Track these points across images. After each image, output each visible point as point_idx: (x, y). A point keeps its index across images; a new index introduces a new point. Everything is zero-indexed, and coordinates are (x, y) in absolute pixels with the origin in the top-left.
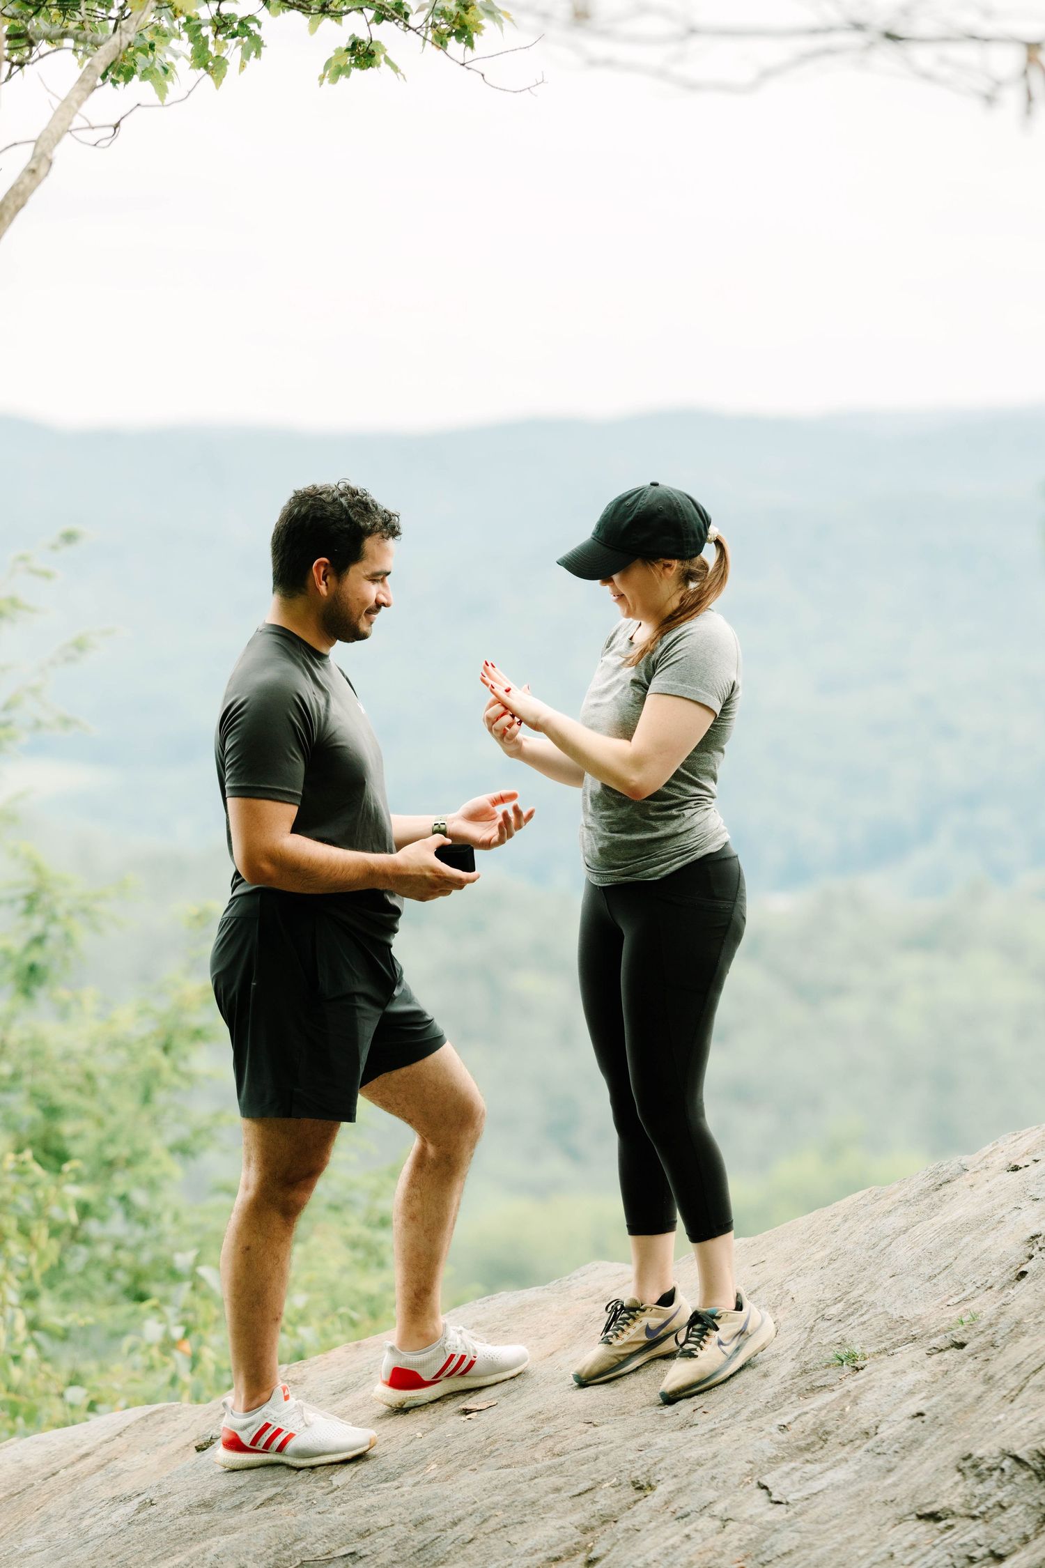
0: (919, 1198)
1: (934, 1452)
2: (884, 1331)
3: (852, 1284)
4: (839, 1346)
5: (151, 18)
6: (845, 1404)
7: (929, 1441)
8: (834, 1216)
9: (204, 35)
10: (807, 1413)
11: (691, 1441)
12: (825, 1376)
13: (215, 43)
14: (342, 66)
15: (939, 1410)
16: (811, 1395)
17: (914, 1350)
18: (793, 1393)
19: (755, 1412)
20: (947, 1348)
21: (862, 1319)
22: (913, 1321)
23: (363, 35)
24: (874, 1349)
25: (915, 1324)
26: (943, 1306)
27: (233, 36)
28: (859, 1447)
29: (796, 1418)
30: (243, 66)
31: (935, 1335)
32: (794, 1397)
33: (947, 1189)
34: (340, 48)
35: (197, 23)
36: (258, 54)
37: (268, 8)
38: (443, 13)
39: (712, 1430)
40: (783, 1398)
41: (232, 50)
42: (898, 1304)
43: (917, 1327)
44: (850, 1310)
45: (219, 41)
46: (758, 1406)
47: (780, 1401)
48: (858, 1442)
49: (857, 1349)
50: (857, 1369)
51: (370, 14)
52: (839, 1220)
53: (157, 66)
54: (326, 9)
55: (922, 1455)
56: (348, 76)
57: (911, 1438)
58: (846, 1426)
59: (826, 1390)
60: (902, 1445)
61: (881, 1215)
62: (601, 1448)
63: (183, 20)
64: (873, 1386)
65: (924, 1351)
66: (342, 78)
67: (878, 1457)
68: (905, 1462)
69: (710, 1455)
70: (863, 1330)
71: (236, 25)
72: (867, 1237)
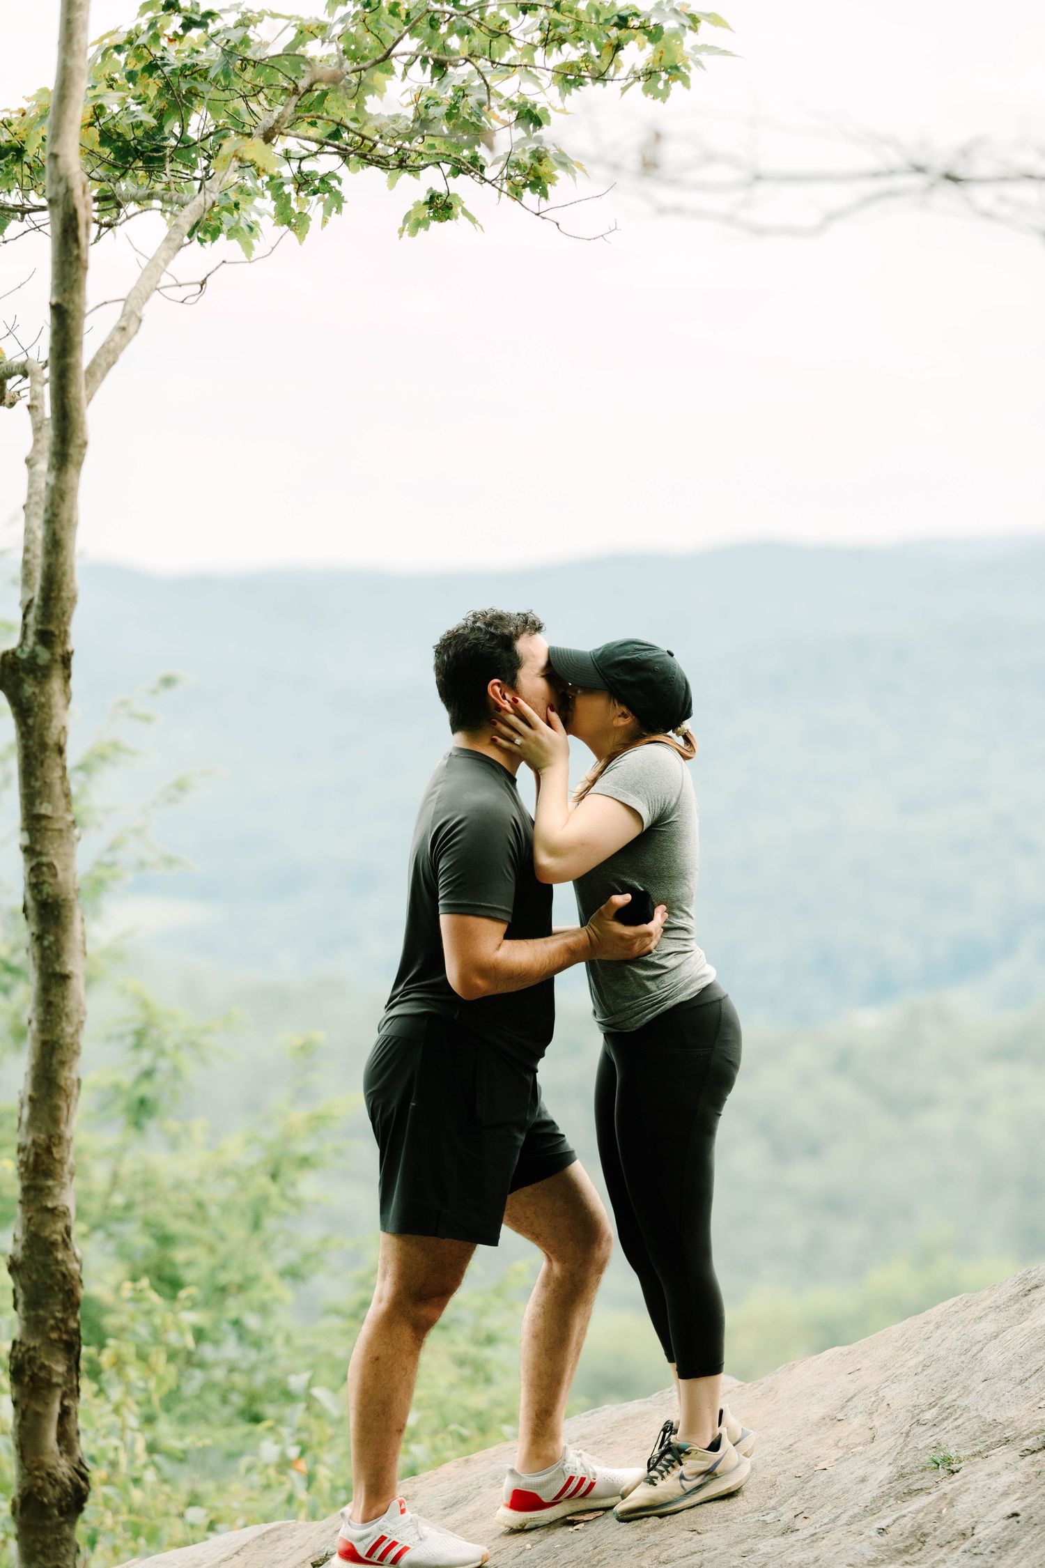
0: (1009, 1304)
1: (1030, 1551)
2: (978, 1434)
3: (945, 1389)
4: (934, 1450)
5: (234, 178)
6: (942, 1506)
7: (1024, 1540)
8: (927, 1323)
9: (286, 193)
10: (904, 1516)
11: (793, 1546)
12: (922, 1479)
13: (298, 199)
14: (421, 218)
15: (1033, 1511)
16: (908, 1498)
17: (1007, 1453)
18: (891, 1497)
19: (854, 1516)
20: (1040, 1450)
21: (956, 1423)
22: (1006, 1424)
23: (440, 188)
24: (969, 1452)
25: (1008, 1426)
26: (1035, 1409)
27: (315, 193)
28: (957, 1548)
29: (895, 1521)
30: (325, 222)
31: (1028, 1437)
32: (892, 1501)
33: (1035, 1295)
34: (419, 201)
35: (280, 181)
36: (339, 210)
37: (348, 165)
38: (518, 165)
39: (813, 1535)
40: (881, 1502)
41: (314, 207)
42: (991, 1408)
43: (1010, 1429)
44: (944, 1415)
45: (301, 198)
46: (856, 1510)
47: (879, 1505)
48: (955, 1544)
49: (952, 1452)
50: (953, 1472)
52: (931, 1327)
53: (242, 225)
54: (404, 164)
55: (1018, 1554)
56: (427, 229)
57: (1006, 1538)
58: (944, 1528)
59: (923, 1493)
60: (998, 1545)
61: (972, 1321)
62: (706, 1555)
63: (266, 179)
64: (969, 1489)
65: (1017, 1453)
66: (421, 230)
67: (975, 1557)
68: (1001, 1561)
69: (812, 1559)
70: (957, 1433)
71: (317, 182)
72: (959, 1343)
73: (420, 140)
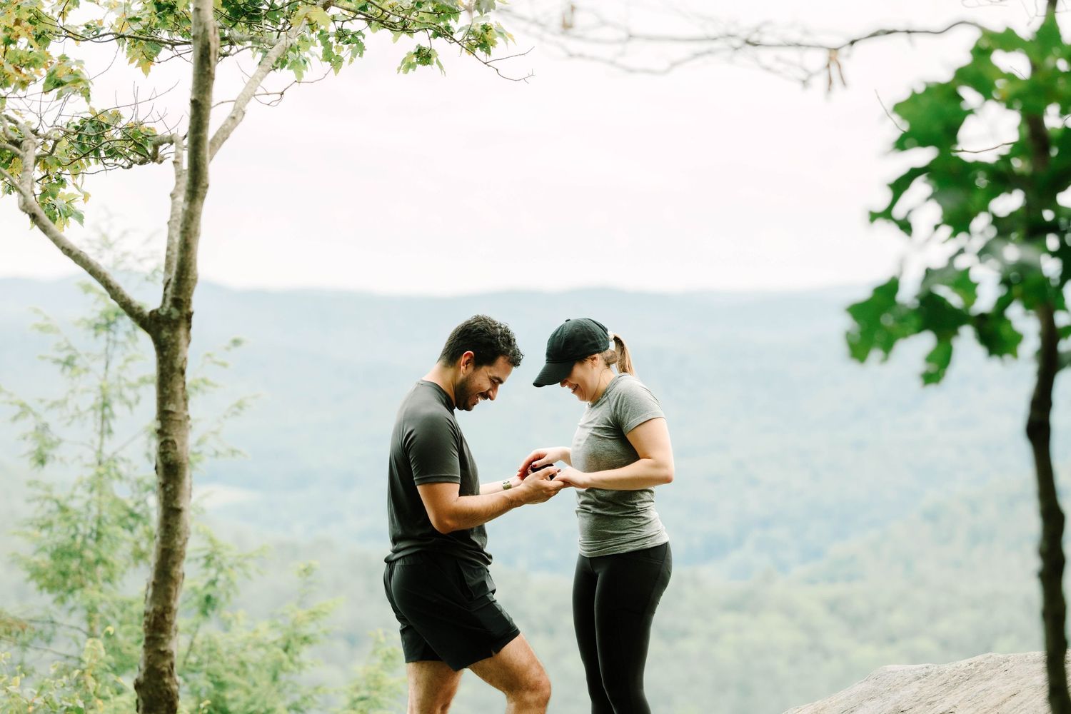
9: (330, 42)
13: (336, 47)
14: (411, 62)
23: (425, 45)
27: (348, 43)
30: (351, 61)
34: (411, 52)
35: (327, 34)
36: (361, 55)
37: (370, 27)
38: (474, 33)
41: (345, 51)
45: (339, 46)
51: (431, 32)
53: (300, 60)
54: (405, 28)
56: (414, 70)
63: (318, 32)
66: (411, 70)
71: (350, 37)
73: (416, 14)
